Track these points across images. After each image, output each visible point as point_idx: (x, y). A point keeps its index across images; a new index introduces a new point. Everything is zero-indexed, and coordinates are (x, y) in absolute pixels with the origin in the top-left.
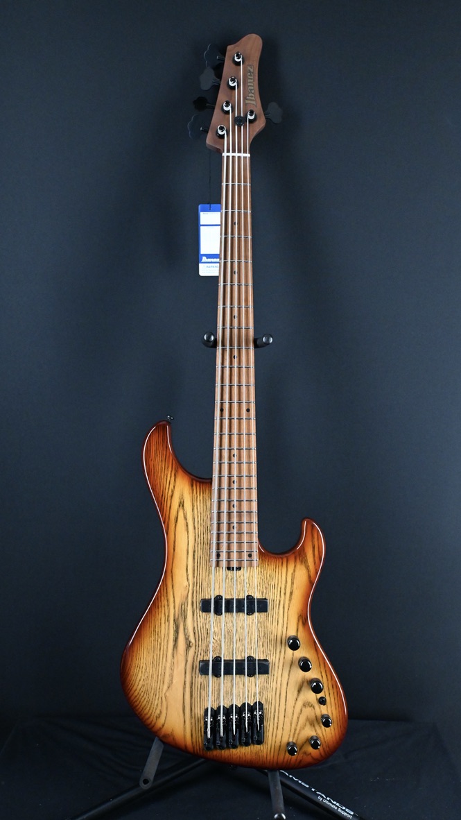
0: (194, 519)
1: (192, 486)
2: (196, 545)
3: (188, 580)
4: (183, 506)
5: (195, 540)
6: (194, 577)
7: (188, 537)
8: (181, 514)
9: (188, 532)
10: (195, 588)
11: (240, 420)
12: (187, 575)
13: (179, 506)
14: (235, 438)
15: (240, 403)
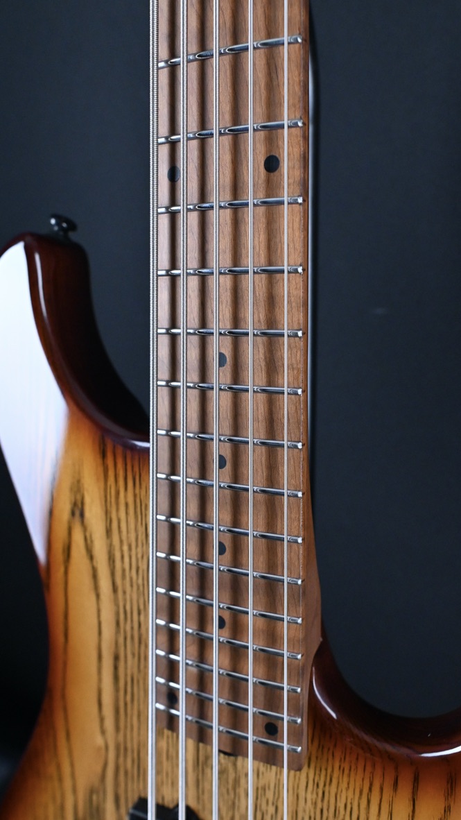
0: (111, 559)
1: (104, 455)
2: (121, 640)
3: (103, 732)
4: (82, 515)
5: (118, 623)
6: (117, 728)
7: (99, 611)
8: (78, 537)
9: (98, 596)
10: (121, 759)
11: (237, 208)
12: (102, 720)
13: (73, 514)
14: (220, 287)
15: (236, 135)
